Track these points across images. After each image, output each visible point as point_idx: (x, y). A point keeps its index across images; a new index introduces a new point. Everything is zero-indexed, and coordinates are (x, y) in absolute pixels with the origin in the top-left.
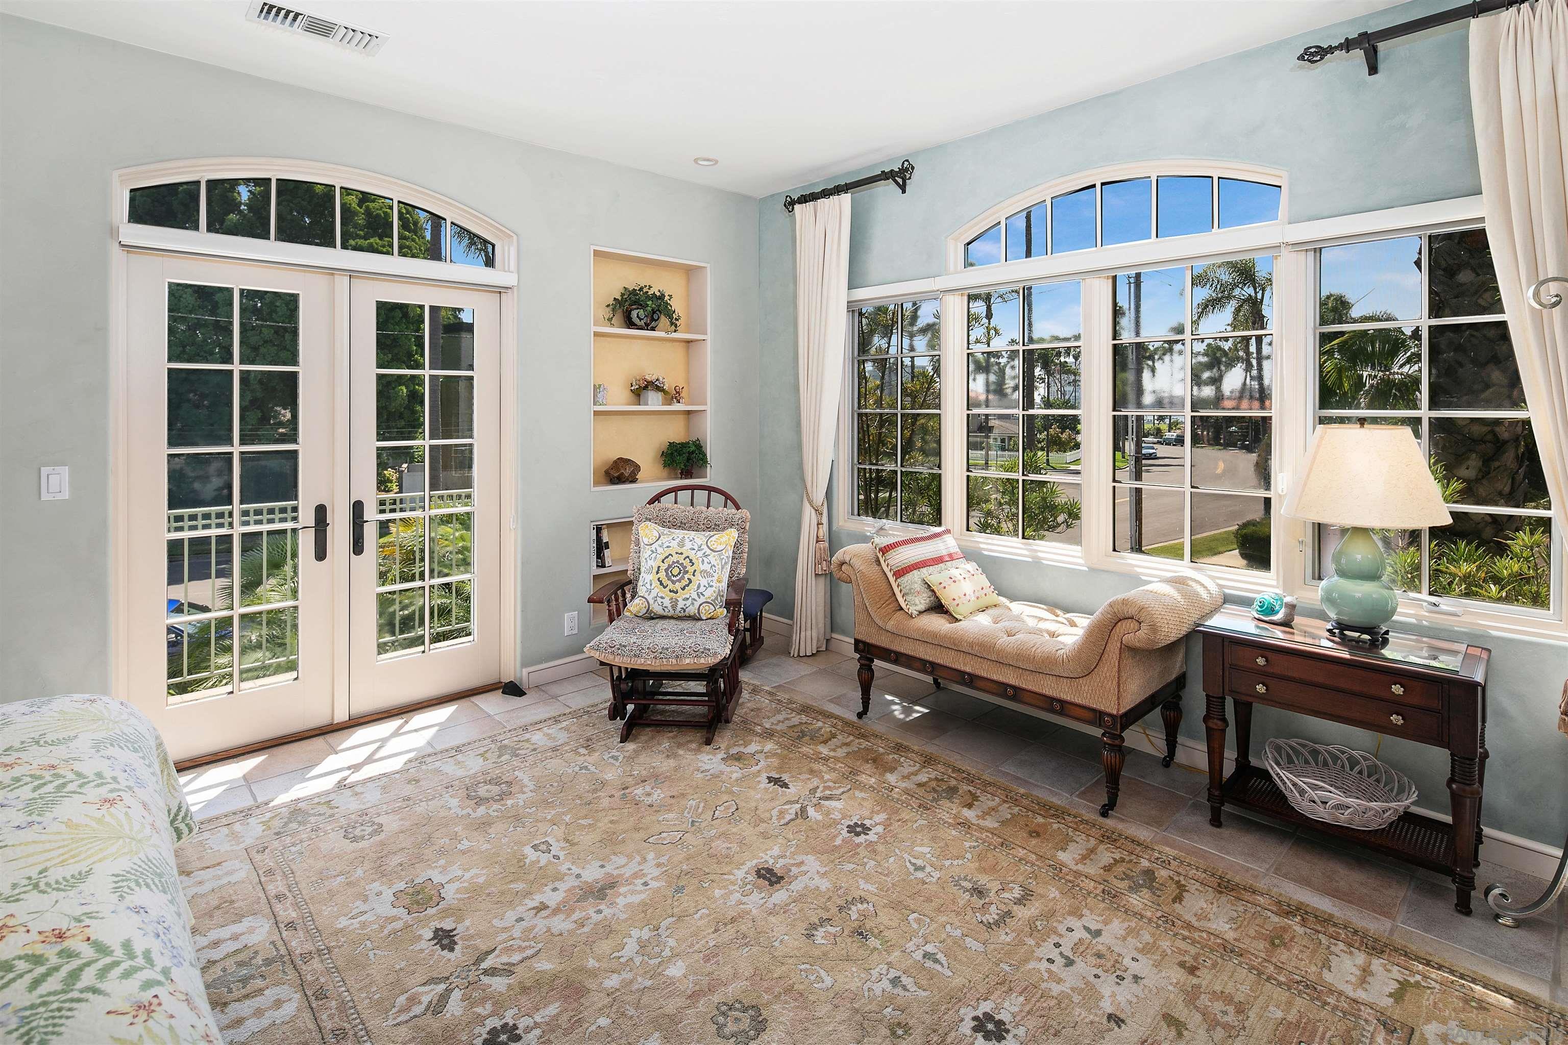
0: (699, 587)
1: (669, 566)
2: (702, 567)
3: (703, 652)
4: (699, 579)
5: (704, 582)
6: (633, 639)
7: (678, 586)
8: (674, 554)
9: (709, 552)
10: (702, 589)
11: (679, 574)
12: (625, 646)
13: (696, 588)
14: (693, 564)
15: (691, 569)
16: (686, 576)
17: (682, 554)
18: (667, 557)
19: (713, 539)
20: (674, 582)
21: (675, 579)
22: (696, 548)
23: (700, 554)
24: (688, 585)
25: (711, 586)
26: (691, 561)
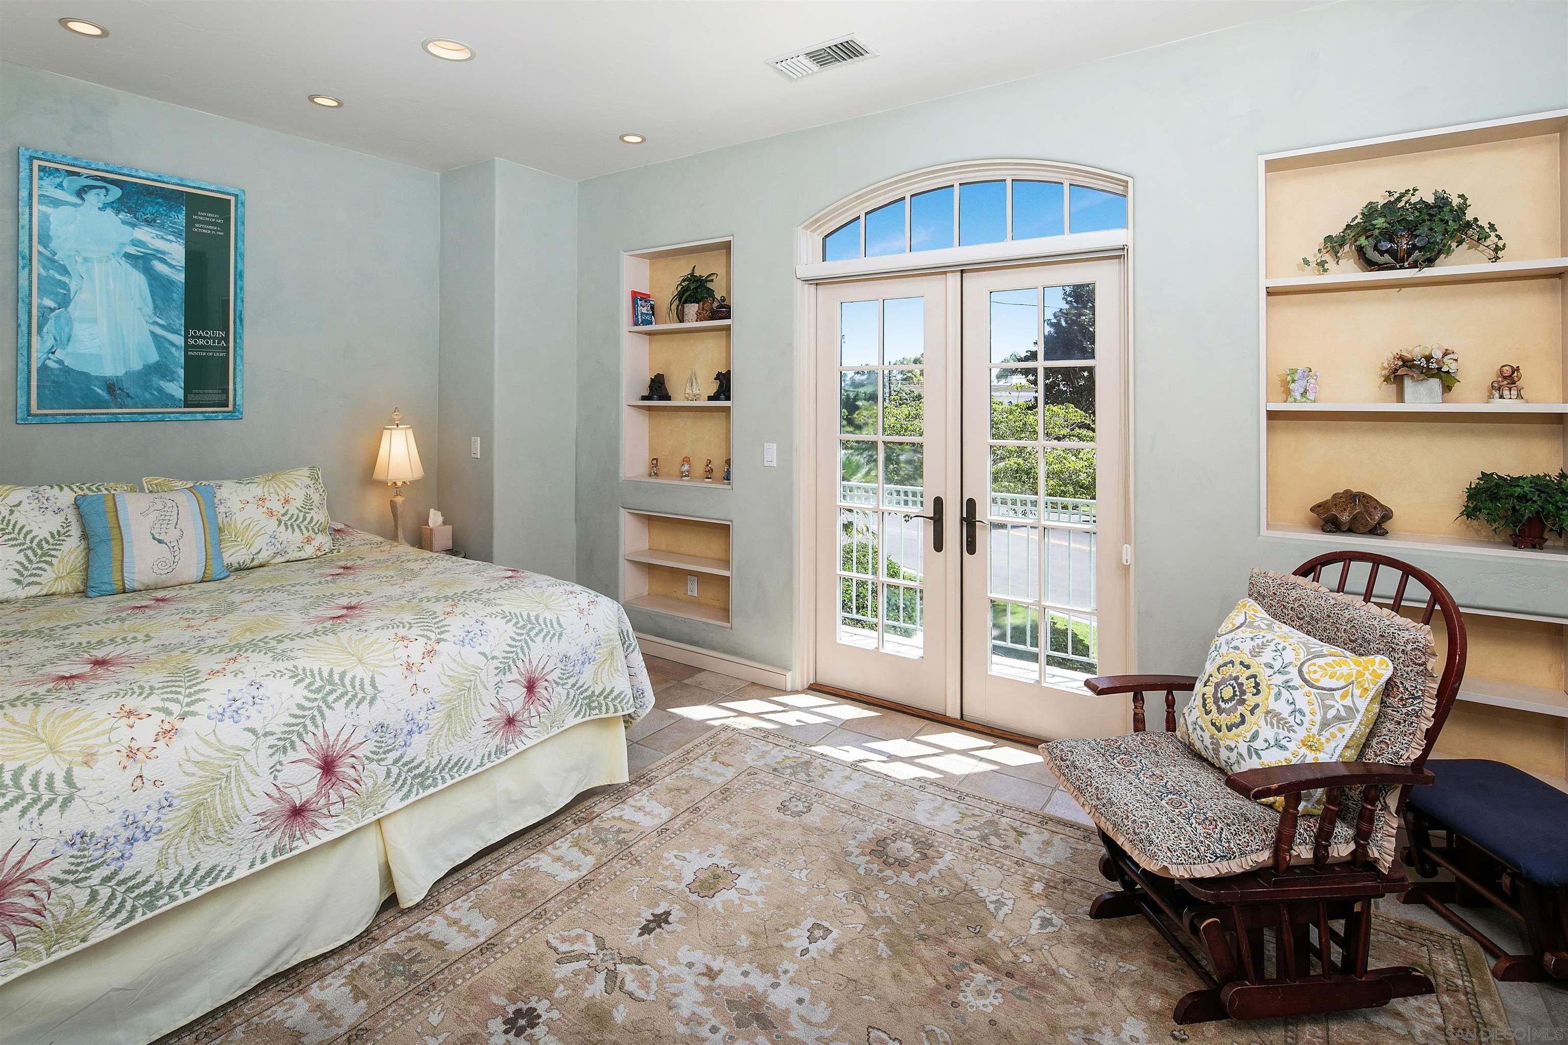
0: (1254, 737)
1: (1223, 681)
2: (1273, 705)
3: (1141, 841)
4: (1256, 722)
5: (1267, 732)
6: (1092, 765)
7: (1223, 720)
8: (1237, 663)
9: (1297, 681)
10: (1259, 744)
11: (1231, 699)
12: (1076, 767)
13: (1249, 735)
14: (1258, 692)
15: (1251, 700)
16: (1240, 709)
17: (1248, 667)
18: (1225, 665)
19: (1320, 661)
20: (1220, 711)
21: (1222, 705)
22: (1277, 665)
23: (1279, 679)
24: (1237, 726)
25: (1282, 747)
26: (1257, 685)
